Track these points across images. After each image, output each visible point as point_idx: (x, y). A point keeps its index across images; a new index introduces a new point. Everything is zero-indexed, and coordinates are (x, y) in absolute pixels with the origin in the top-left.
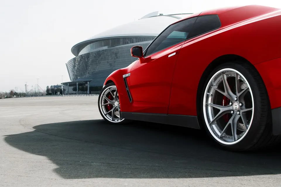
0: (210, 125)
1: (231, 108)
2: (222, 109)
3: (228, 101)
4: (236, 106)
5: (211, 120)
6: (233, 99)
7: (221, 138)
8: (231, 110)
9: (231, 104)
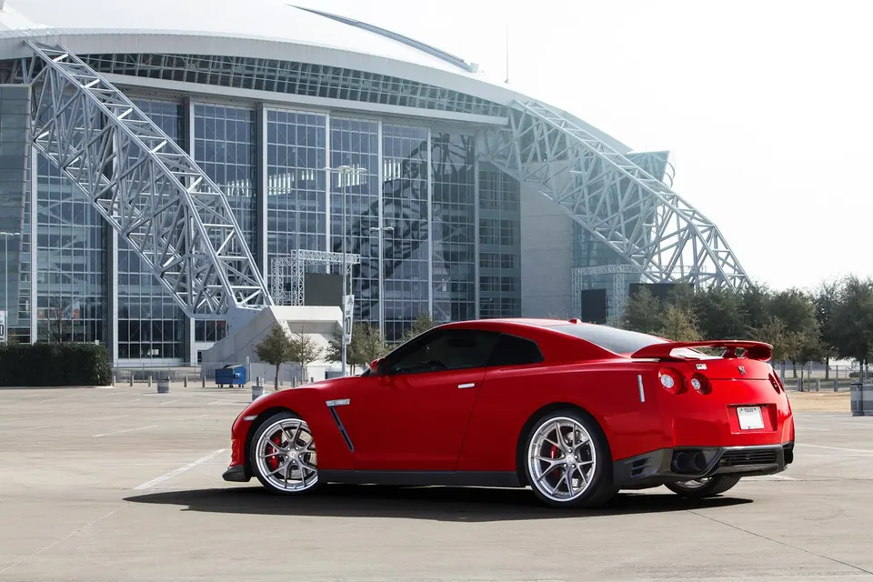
0: (538, 481)
1: (563, 461)
2: (553, 463)
3: (558, 454)
4: (570, 459)
5: (539, 477)
6: (566, 451)
7: (553, 495)
8: (563, 464)
9: (563, 456)
